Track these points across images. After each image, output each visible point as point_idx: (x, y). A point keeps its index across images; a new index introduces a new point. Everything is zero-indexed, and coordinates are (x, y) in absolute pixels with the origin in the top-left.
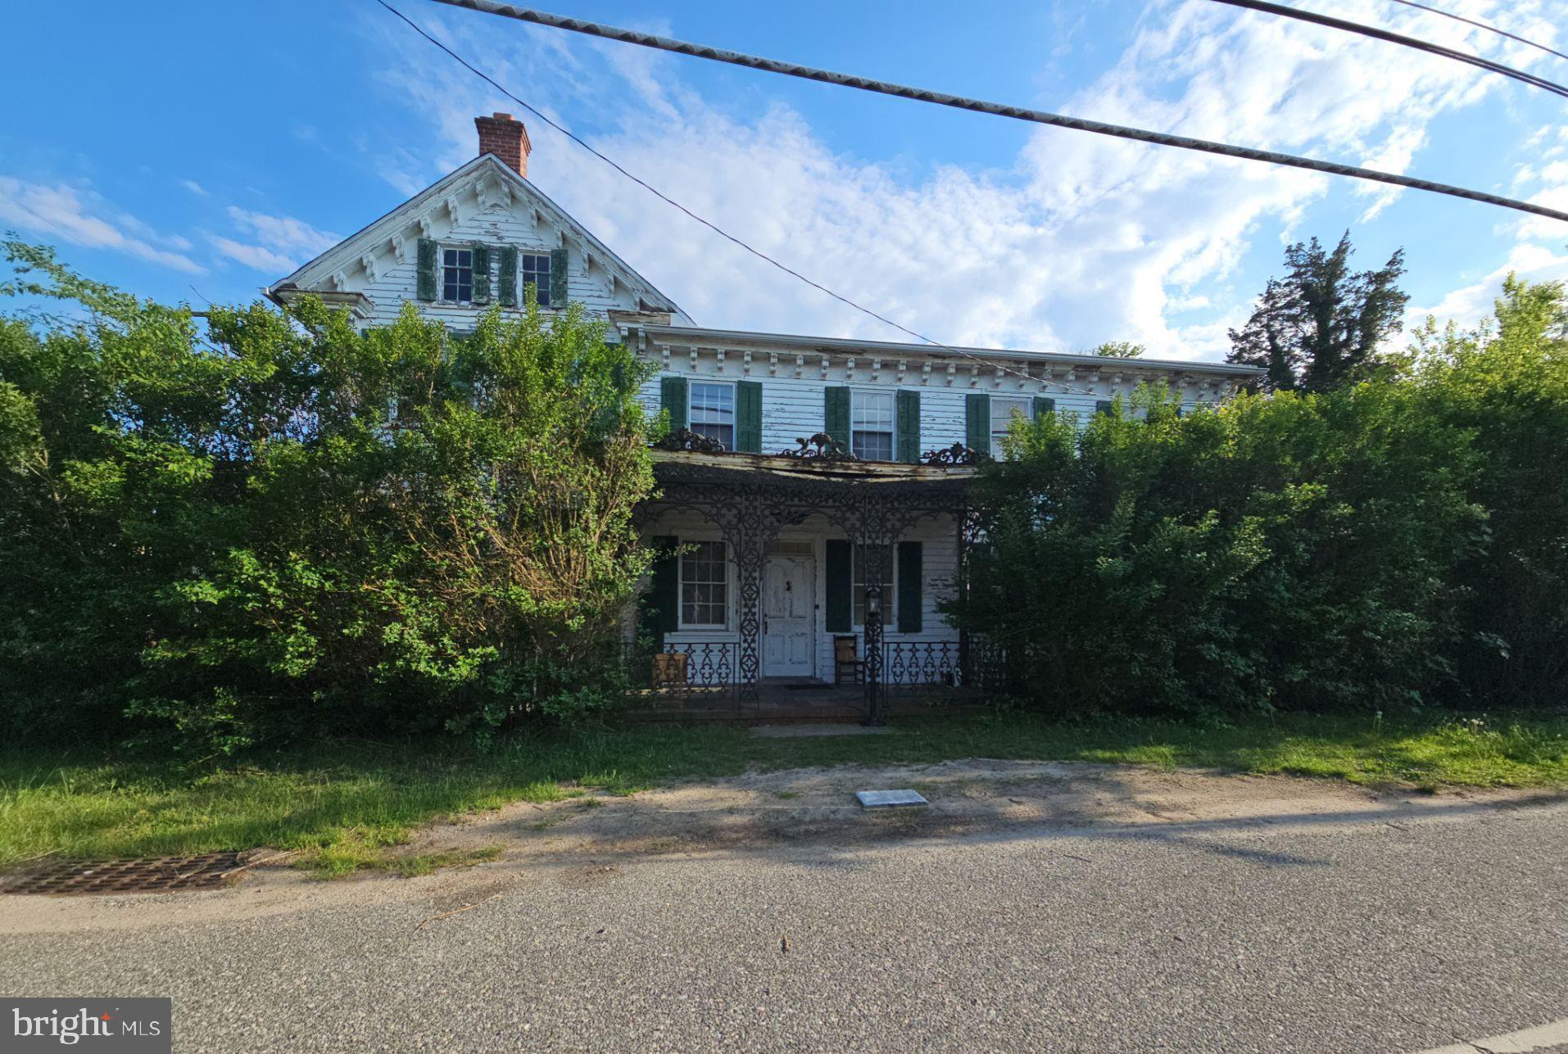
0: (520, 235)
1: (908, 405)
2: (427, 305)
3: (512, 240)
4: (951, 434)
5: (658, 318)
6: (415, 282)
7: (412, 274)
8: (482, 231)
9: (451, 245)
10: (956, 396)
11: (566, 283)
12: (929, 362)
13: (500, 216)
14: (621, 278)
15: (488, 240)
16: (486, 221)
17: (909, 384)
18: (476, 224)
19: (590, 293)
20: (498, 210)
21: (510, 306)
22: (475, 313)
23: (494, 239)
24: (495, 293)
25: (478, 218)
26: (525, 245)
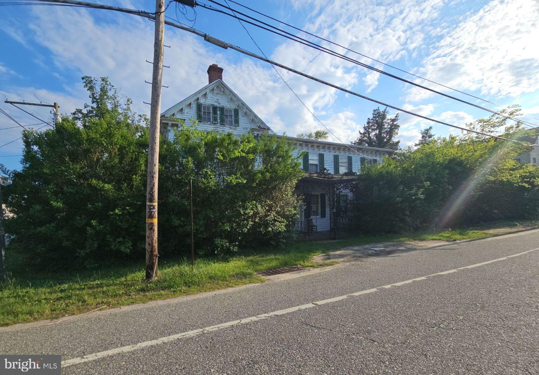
0: (225, 103)
1: (321, 157)
2: (200, 123)
3: (223, 105)
4: (331, 165)
5: (265, 131)
6: (196, 116)
7: (194, 113)
8: (214, 101)
9: (205, 105)
10: (331, 155)
11: (239, 119)
12: (327, 146)
13: (219, 97)
14: (254, 119)
15: (216, 104)
16: (215, 98)
17: (321, 152)
18: (212, 99)
19: (244, 122)
20: (218, 95)
21: (223, 125)
22: (213, 126)
23: (217, 104)
24: (219, 120)
25: (213, 97)
26: (226, 106)
